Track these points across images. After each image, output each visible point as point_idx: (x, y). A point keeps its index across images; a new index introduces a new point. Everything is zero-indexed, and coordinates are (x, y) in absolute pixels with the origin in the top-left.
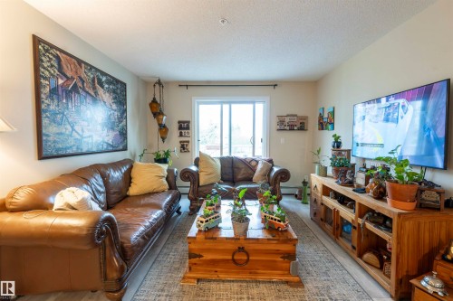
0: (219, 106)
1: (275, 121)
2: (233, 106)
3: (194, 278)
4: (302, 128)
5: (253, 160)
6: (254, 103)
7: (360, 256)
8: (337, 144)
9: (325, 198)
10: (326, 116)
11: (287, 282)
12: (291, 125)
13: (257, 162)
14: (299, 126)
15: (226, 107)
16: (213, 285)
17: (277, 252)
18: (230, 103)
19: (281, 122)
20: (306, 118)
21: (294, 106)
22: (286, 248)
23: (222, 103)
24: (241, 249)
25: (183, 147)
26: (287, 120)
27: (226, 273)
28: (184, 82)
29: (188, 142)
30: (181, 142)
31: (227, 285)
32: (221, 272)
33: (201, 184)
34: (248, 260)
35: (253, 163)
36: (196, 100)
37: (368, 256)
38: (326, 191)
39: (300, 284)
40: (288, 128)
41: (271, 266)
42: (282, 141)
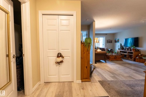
1: (106, 41)
2: (100, 38)
4: (111, 42)
8: (121, 45)
10: (117, 40)
11: (121, 61)
15: (98, 38)
19: (108, 41)
20: (112, 40)
21: (110, 38)
23: (97, 37)
24: (116, 57)
26: (109, 41)
27: (114, 60)
37: (129, 58)
38: (121, 52)
41: (119, 59)
42: (108, 45)
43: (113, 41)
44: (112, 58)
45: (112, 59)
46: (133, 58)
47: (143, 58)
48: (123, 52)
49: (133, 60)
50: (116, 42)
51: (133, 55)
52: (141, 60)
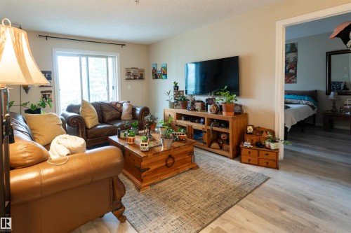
0: (78, 58)
1: (124, 72)
2: (89, 58)
3: (147, 186)
4: (141, 78)
5: (117, 103)
6: (107, 57)
7: (210, 146)
8: (176, 88)
9: (178, 121)
10: (159, 69)
11: (191, 169)
12: (134, 75)
13: (121, 105)
14: (139, 76)
15: (84, 59)
16: (159, 185)
17: (185, 153)
18: (87, 56)
19: (128, 73)
20: (143, 71)
21: (136, 62)
22: (189, 149)
23: (80, 56)
24: (170, 156)
25: (44, 96)
26: (132, 71)
27: (163, 175)
28: (45, 33)
29: (51, 92)
30: (42, 92)
31: (167, 181)
32: (161, 176)
33: (89, 127)
34: (173, 162)
35: (118, 106)
36: (56, 51)
38: (179, 116)
39: (198, 167)
40: (132, 78)
41: (184, 162)
43: (148, 75)
44: (153, 168)
45: (156, 170)
46: (231, 147)
47: (267, 143)
48: (187, 118)
49: (230, 154)
50: (156, 76)
51: (230, 130)
52: (263, 153)
